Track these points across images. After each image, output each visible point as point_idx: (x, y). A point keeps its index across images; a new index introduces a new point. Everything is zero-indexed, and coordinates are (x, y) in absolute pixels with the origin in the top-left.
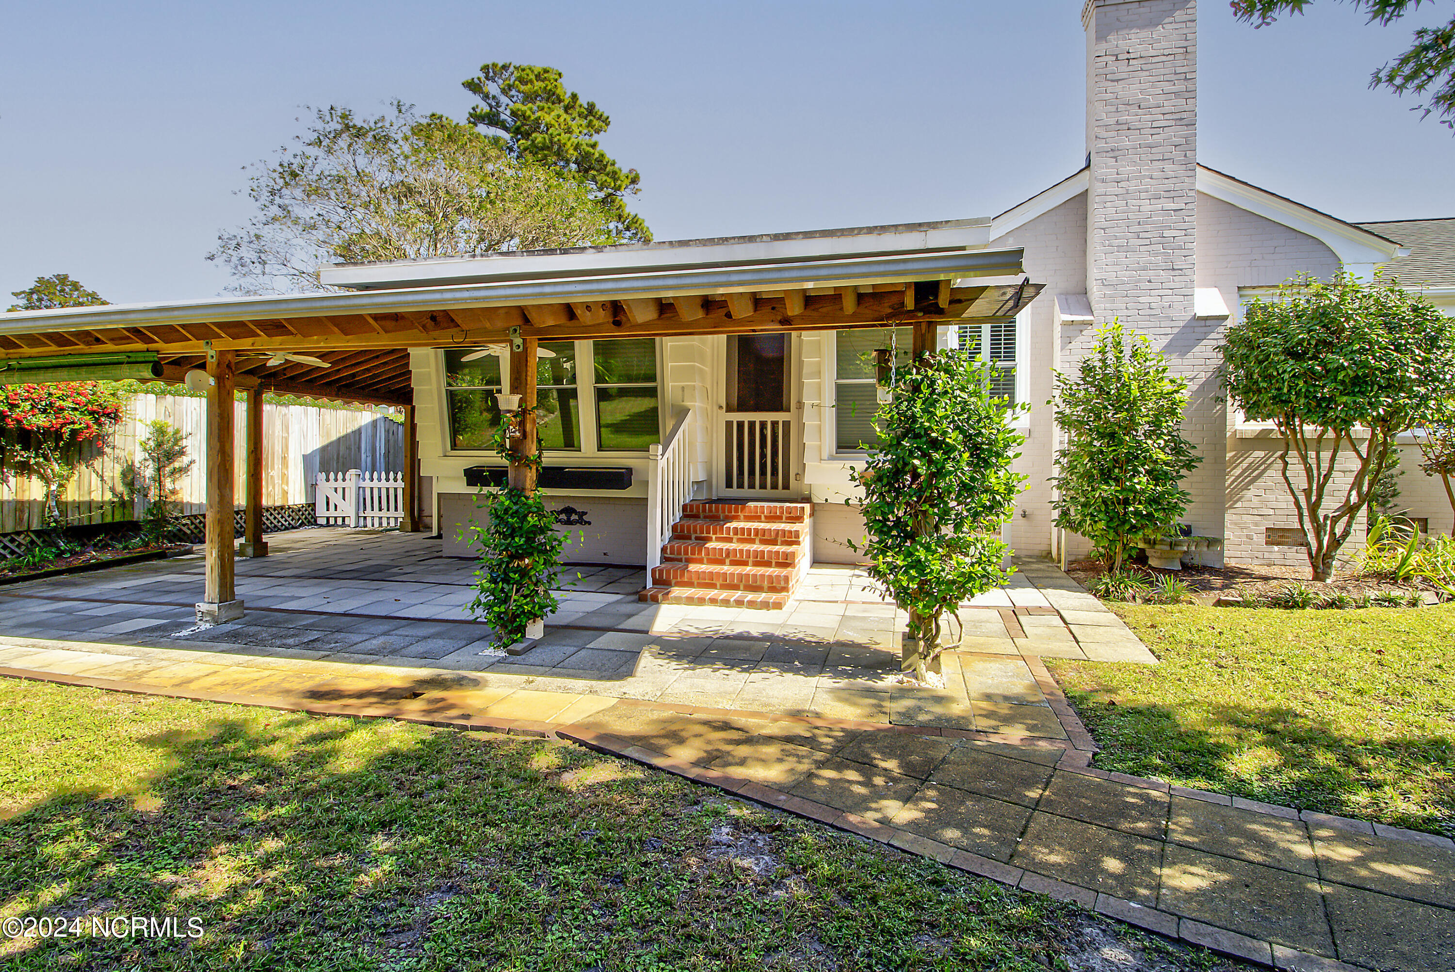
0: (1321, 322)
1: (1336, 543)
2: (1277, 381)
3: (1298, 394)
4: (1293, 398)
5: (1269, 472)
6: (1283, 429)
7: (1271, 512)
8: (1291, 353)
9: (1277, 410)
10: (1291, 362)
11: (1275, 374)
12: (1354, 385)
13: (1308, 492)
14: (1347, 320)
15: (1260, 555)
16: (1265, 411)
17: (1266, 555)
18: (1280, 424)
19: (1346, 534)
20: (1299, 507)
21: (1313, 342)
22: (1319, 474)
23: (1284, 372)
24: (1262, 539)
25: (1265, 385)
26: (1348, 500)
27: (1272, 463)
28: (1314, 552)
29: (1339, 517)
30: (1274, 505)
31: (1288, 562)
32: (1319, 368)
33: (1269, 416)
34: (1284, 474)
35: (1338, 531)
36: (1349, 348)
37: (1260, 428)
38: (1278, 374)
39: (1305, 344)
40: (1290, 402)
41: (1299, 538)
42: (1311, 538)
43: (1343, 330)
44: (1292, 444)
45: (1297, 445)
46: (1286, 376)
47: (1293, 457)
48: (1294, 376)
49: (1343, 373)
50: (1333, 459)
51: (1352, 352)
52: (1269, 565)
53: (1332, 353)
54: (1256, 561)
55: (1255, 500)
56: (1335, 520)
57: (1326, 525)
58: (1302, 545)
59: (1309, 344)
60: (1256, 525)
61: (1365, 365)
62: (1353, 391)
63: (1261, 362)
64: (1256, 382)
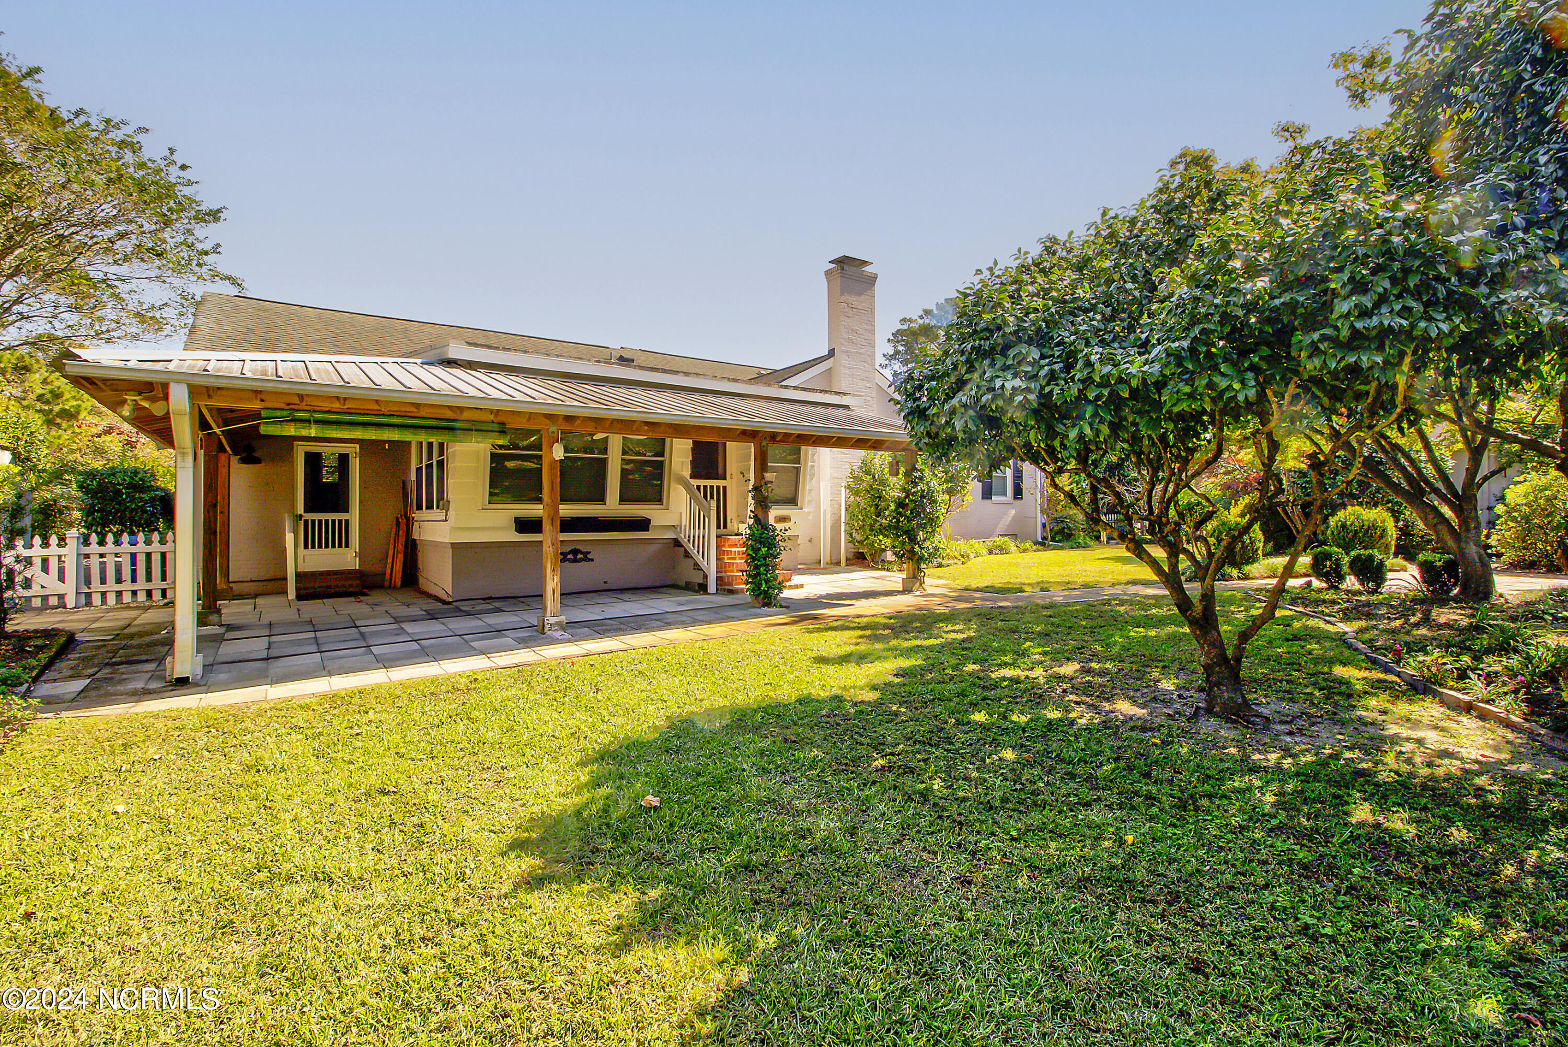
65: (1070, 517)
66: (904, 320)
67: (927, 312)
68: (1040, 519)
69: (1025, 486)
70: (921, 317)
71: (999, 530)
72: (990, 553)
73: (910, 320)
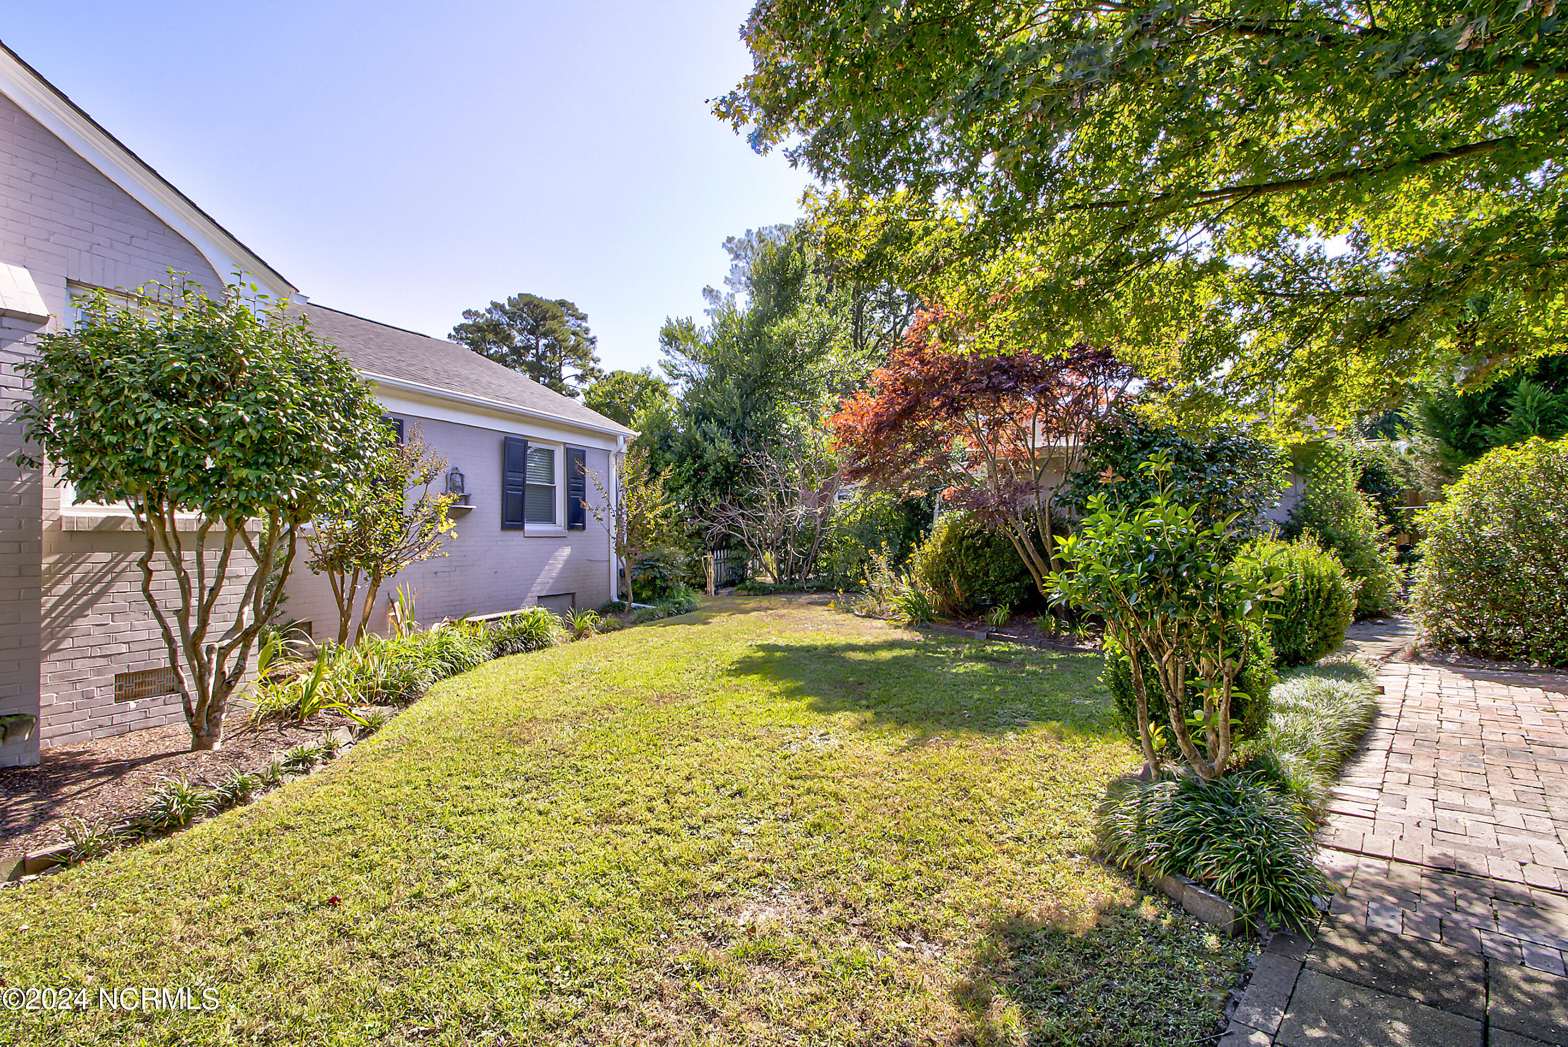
0: (208, 349)
1: (226, 685)
2: (135, 437)
3: (170, 461)
4: (163, 466)
5: (119, 586)
6: (144, 517)
7: (124, 648)
8: (160, 392)
9: (134, 485)
10: (161, 405)
11: (132, 423)
12: (259, 452)
13: (183, 615)
14: (248, 352)
15: (106, 721)
16: (115, 485)
17: (117, 719)
18: (139, 510)
19: (239, 670)
20: (170, 640)
21: (197, 378)
22: (202, 588)
23: (148, 420)
24: (111, 693)
25: (114, 439)
26: (239, 621)
27: (123, 571)
28: (194, 705)
29: (231, 647)
30: (129, 636)
31: (152, 722)
32: (205, 422)
33: (120, 496)
34: (145, 590)
35: (229, 666)
36: (252, 395)
37: (104, 515)
38: (137, 423)
39: (183, 379)
40: (157, 472)
41: (169, 682)
42: (189, 684)
43: (241, 367)
44: (158, 539)
45: (166, 542)
46: (152, 428)
47: (159, 562)
48: (164, 428)
49: (243, 433)
50: (223, 565)
51: (257, 401)
52: (121, 735)
53: (224, 401)
54: (100, 733)
55: (96, 631)
56: (224, 653)
57: (210, 660)
58: (172, 691)
59: (190, 380)
60: (99, 671)
61: (275, 424)
62: (256, 463)
63: (105, 401)
64: (97, 436)
65: (665, 558)
66: (467, 314)
67: (495, 305)
68: (614, 563)
69: (590, 503)
70: (489, 311)
71: (538, 589)
72: (500, 651)
73: (476, 314)
